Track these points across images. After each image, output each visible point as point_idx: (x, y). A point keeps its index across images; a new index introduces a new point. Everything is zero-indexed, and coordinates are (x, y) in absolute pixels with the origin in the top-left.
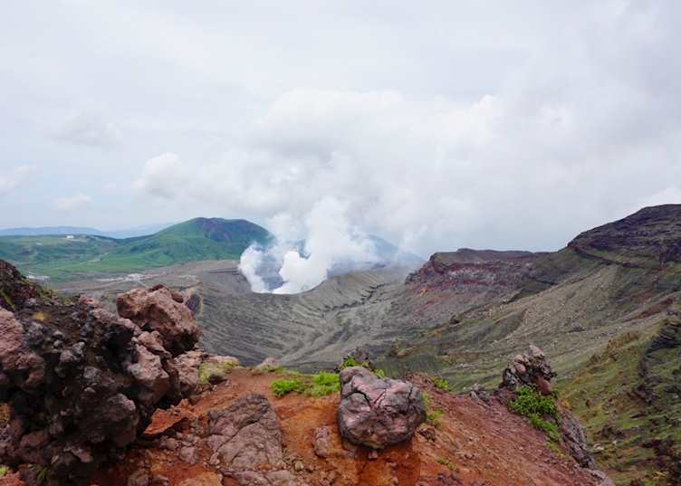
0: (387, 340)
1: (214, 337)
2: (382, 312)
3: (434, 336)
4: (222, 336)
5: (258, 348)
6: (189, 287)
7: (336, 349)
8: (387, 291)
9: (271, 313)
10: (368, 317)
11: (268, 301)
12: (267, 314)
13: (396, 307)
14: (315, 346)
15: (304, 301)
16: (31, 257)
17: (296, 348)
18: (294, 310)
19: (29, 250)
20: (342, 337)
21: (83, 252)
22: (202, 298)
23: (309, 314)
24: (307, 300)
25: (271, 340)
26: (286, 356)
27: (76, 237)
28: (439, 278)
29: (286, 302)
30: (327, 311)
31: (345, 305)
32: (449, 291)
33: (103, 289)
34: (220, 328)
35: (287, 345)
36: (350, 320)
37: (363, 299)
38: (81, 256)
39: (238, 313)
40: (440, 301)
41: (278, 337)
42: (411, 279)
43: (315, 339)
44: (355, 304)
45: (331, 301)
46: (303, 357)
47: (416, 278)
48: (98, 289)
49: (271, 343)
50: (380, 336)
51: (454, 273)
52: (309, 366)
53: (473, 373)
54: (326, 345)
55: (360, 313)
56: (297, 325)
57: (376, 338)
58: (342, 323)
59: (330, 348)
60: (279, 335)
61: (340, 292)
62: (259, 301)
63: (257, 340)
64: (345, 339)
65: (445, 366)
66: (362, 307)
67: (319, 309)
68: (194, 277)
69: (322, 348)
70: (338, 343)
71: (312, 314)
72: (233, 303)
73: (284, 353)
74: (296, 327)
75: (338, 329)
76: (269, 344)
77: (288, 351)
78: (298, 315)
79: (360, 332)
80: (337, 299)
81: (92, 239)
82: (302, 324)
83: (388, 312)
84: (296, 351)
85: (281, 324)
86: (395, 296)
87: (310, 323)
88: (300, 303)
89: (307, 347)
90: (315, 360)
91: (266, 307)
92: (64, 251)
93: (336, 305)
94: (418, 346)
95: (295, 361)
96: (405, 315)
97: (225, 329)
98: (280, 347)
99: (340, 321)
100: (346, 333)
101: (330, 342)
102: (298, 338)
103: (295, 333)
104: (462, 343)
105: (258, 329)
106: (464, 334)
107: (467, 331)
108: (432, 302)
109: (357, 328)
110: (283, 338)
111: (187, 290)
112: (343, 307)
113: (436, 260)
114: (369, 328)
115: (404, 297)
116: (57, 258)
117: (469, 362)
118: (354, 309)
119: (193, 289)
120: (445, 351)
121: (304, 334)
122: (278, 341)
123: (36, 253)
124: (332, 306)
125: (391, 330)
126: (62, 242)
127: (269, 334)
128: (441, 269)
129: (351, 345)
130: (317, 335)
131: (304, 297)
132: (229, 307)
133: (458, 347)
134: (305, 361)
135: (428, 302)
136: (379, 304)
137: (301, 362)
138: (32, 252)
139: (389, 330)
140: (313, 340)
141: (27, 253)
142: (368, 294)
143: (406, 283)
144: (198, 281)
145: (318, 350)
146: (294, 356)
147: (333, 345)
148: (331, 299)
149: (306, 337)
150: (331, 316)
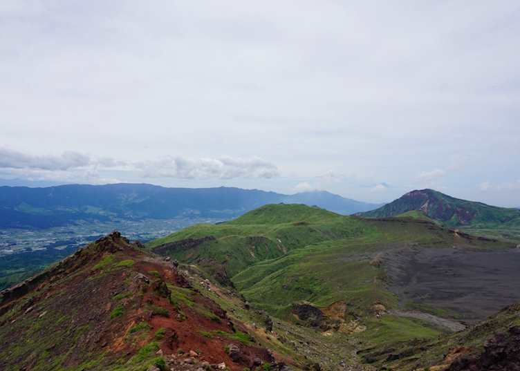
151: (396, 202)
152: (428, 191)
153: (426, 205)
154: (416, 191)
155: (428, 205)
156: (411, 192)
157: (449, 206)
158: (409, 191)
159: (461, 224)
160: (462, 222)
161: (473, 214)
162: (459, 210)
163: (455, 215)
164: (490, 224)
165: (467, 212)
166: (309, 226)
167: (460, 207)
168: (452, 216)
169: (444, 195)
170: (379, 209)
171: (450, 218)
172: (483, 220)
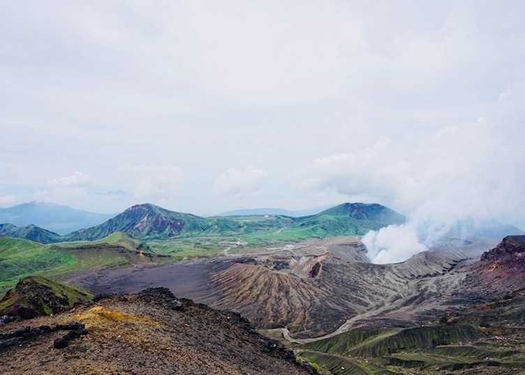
0: (452, 306)
1: (322, 294)
2: (456, 282)
3: (483, 308)
4: (328, 293)
5: (351, 305)
6: (320, 256)
7: (408, 310)
8: (466, 264)
9: (368, 278)
10: (443, 286)
11: (369, 269)
12: (365, 279)
13: (470, 279)
14: (393, 306)
15: (395, 271)
16: (242, 229)
17: (378, 307)
18: (387, 277)
19: (242, 225)
20: (416, 301)
21: (272, 226)
22: (322, 265)
23: (396, 281)
24: (398, 270)
25: (361, 299)
26: (369, 312)
27: (270, 216)
28: (508, 257)
29: (381, 270)
30: (411, 279)
31: (428, 275)
32: (516, 269)
33: (268, 254)
34: (329, 287)
35: (372, 304)
36: (428, 287)
37: (444, 271)
38: (271, 228)
39: (345, 277)
40: (506, 277)
41: (367, 298)
42: (486, 256)
43: (395, 300)
44: (435, 275)
45: (417, 272)
46: (381, 314)
47: (490, 256)
48: (266, 255)
49: (360, 301)
50: (448, 303)
51: (520, 254)
52: (382, 322)
53: (502, 346)
54: (401, 307)
55: (437, 283)
56: (385, 289)
57: (444, 304)
58: (420, 289)
59: (403, 309)
60: (369, 296)
61: (426, 265)
62: (362, 268)
63: (352, 298)
64: (418, 303)
65: (482, 336)
66: (441, 277)
67: (406, 277)
68: (326, 248)
69: (398, 308)
70: (411, 306)
71: (400, 281)
72: (343, 269)
73: (368, 310)
74: (382, 290)
75: (415, 294)
76: (360, 302)
77: (371, 309)
78: (388, 281)
79: (433, 298)
80: (422, 270)
81: (279, 218)
82: (388, 288)
83: (461, 283)
84: (377, 309)
85: (374, 287)
86: (471, 269)
87: (396, 288)
88: (392, 272)
89: (387, 306)
90: (387, 318)
91: (367, 273)
92: (260, 226)
93: (420, 274)
94: (466, 316)
95: (374, 316)
96: (475, 286)
97: (331, 289)
98: (366, 305)
99: (419, 288)
100: (421, 298)
101: (405, 305)
102: (382, 299)
103: (381, 295)
104: (506, 317)
105: (354, 290)
106: (510, 309)
107: (513, 308)
108: (500, 277)
109: (430, 294)
110: (371, 298)
111: (319, 258)
112: (426, 276)
113: (507, 242)
114: (441, 295)
115: (478, 272)
116: (257, 230)
117: (504, 335)
118: (435, 278)
119: (322, 258)
120: (487, 323)
121: (387, 296)
122: (367, 300)
123: (245, 227)
124: (416, 276)
125: (459, 298)
126: (261, 220)
127: (362, 294)
128: (511, 249)
129: (421, 307)
130: (398, 298)
131: (396, 267)
132: (339, 273)
133: (501, 320)
134: (382, 318)
135: (497, 277)
136: (456, 275)
137: (377, 318)
138: (243, 226)
139: (456, 298)
140: (392, 302)
141: (240, 227)
142: (450, 266)
143: (482, 260)
144: (327, 252)
145: (394, 309)
146: (374, 313)
147: (407, 307)
148: (417, 269)
149: (389, 299)
150: (413, 283)
151: (119, 217)
152: (148, 206)
153: (146, 218)
154: (137, 206)
155: (148, 219)
156: (133, 207)
157: (165, 219)
158: (131, 206)
159: (173, 235)
160: (174, 232)
161: (183, 225)
162: (172, 222)
163: (169, 227)
164: (195, 233)
165: (179, 223)
166: (5, 261)
167: (173, 219)
168: (166, 228)
169: (161, 209)
170: (103, 224)
171: (164, 230)
172: (190, 229)
